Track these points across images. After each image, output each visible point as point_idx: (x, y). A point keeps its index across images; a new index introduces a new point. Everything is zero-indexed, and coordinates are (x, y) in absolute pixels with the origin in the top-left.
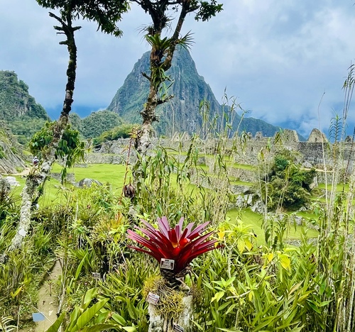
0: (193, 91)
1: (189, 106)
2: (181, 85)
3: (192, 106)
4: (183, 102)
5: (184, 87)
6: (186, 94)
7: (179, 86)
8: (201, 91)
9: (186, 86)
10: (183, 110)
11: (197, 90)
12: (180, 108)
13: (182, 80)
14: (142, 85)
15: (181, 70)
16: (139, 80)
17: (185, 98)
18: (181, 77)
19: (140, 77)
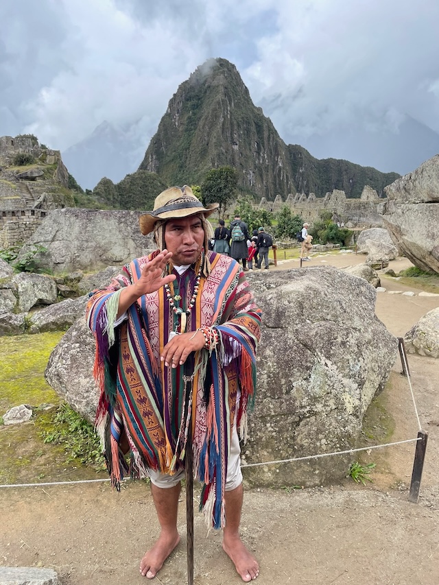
0: (248, 131)
1: (244, 153)
2: (232, 124)
3: (248, 153)
4: (236, 147)
5: (236, 127)
6: (239, 136)
7: (229, 126)
8: (259, 128)
9: (239, 126)
10: (237, 159)
11: (253, 128)
12: (233, 156)
13: (233, 117)
14: (180, 129)
15: (230, 104)
16: (177, 124)
17: (238, 143)
18: (231, 113)
19: (177, 118)
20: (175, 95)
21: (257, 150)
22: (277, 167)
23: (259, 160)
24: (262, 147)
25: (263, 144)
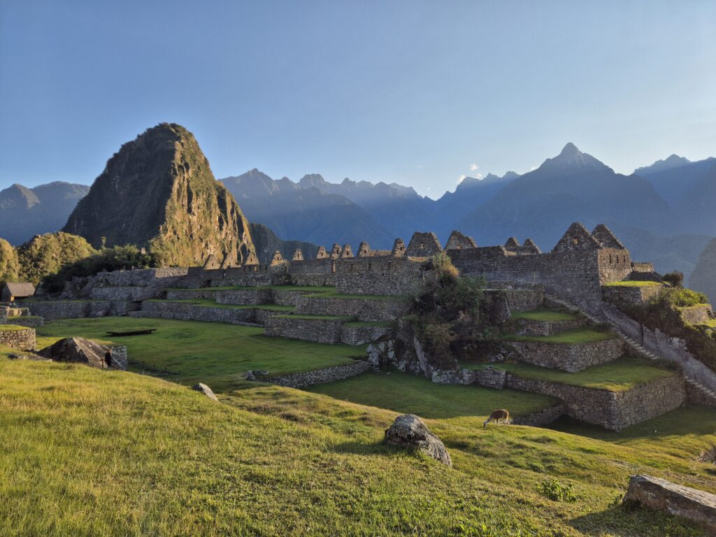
0: (208, 204)
1: (204, 225)
3: (208, 225)
4: (194, 219)
6: (198, 206)
7: (186, 193)
9: (198, 195)
10: (194, 231)
11: (215, 201)
12: (190, 228)
13: (190, 186)
14: (121, 193)
15: (187, 171)
16: (116, 186)
17: (196, 213)
18: (188, 182)
19: (118, 180)
20: (115, 155)
21: (218, 224)
22: (242, 244)
23: (221, 234)
24: (225, 223)
25: (226, 218)
